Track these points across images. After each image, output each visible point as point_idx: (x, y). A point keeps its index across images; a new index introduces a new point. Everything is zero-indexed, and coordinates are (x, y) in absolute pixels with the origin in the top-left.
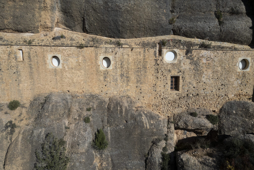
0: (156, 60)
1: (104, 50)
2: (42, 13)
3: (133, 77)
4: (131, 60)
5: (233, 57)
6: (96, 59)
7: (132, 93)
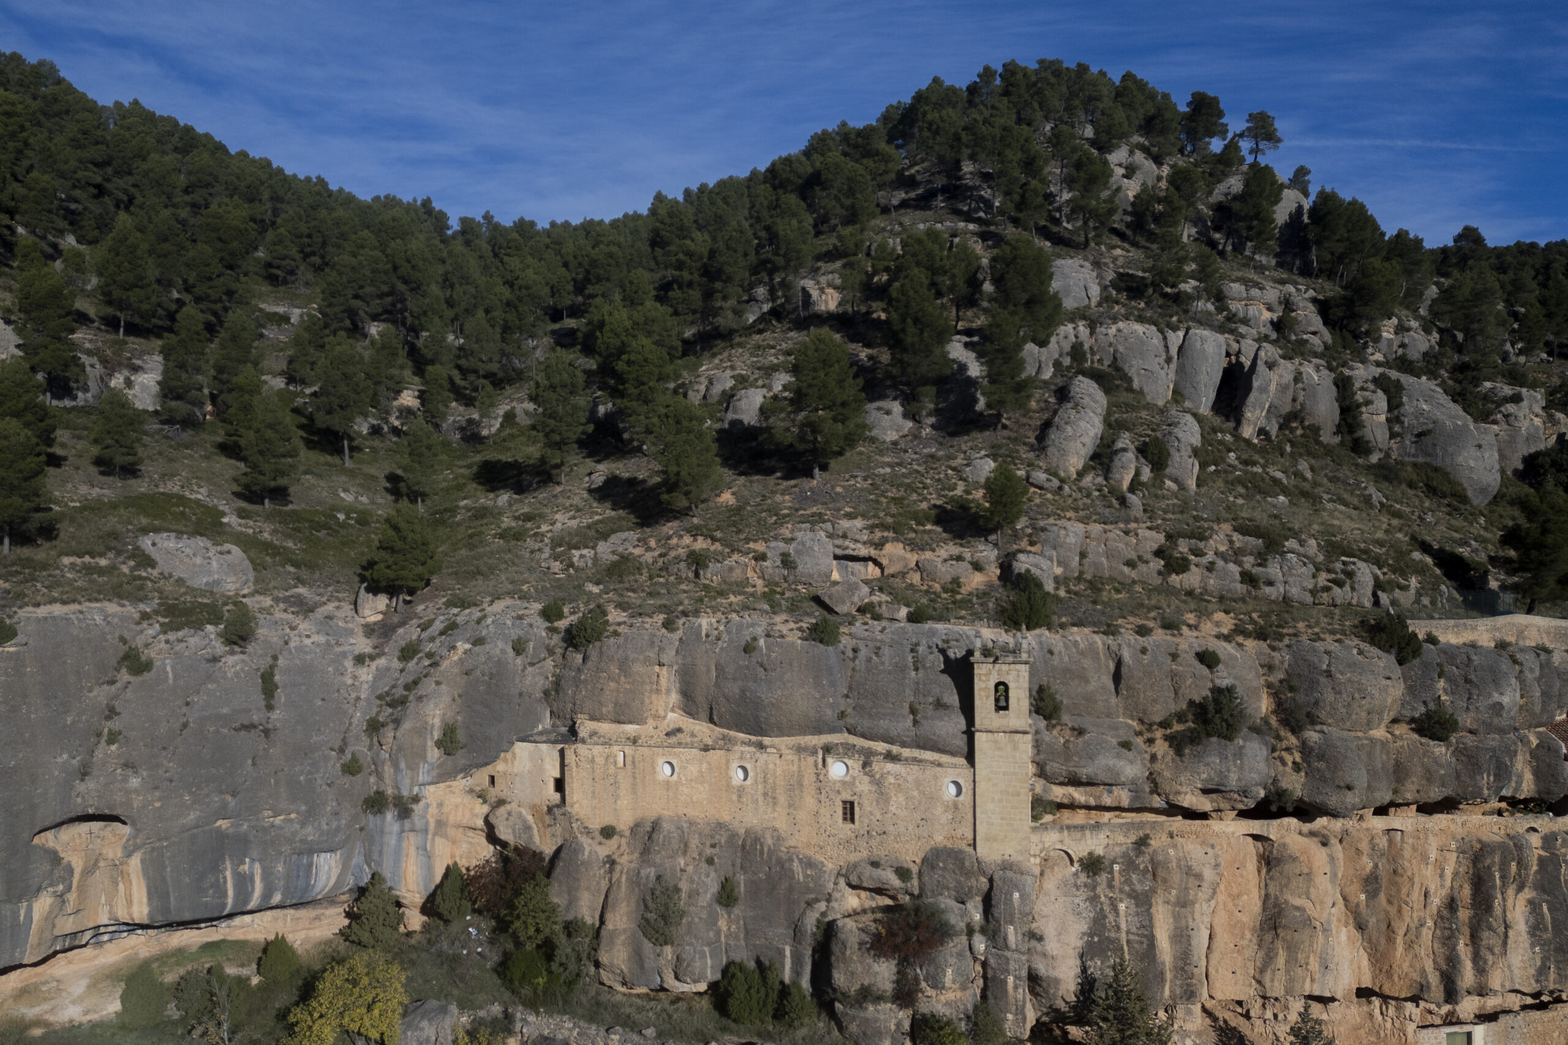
0: (818, 775)
1: (738, 755)
2: (654, 697)
3: (782, 799)
4: (779, 772)
5: (936, 778)
6: (728, 768)
7: (781, 823)
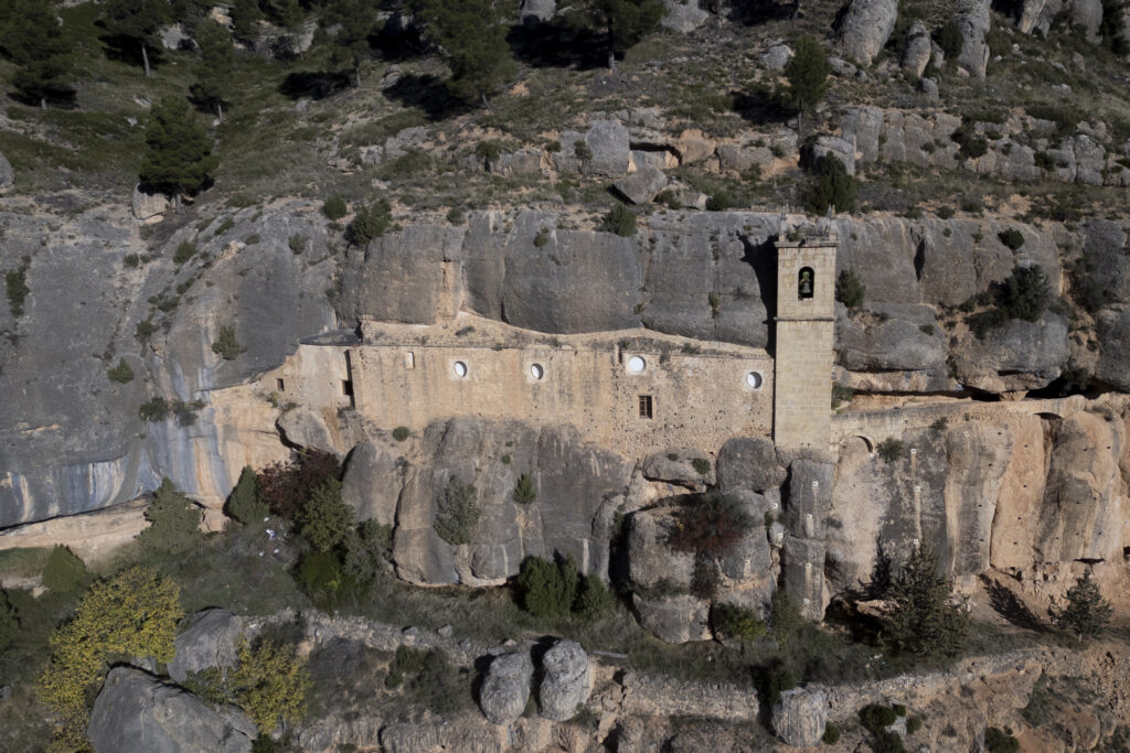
0: (614, 371)
1: (532, 353)
2: (441, 295)
3: (578, 396)
4: (574, 369)
5: (735, 370)
6: (522, 367)
7: (578, 421)
